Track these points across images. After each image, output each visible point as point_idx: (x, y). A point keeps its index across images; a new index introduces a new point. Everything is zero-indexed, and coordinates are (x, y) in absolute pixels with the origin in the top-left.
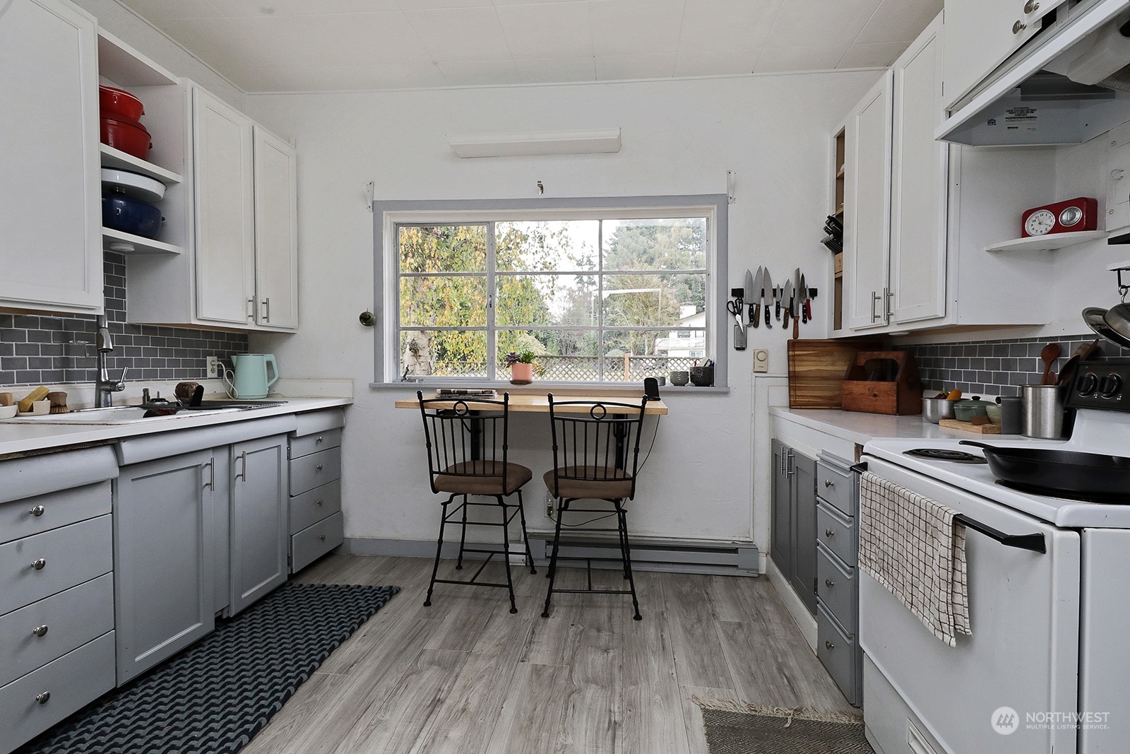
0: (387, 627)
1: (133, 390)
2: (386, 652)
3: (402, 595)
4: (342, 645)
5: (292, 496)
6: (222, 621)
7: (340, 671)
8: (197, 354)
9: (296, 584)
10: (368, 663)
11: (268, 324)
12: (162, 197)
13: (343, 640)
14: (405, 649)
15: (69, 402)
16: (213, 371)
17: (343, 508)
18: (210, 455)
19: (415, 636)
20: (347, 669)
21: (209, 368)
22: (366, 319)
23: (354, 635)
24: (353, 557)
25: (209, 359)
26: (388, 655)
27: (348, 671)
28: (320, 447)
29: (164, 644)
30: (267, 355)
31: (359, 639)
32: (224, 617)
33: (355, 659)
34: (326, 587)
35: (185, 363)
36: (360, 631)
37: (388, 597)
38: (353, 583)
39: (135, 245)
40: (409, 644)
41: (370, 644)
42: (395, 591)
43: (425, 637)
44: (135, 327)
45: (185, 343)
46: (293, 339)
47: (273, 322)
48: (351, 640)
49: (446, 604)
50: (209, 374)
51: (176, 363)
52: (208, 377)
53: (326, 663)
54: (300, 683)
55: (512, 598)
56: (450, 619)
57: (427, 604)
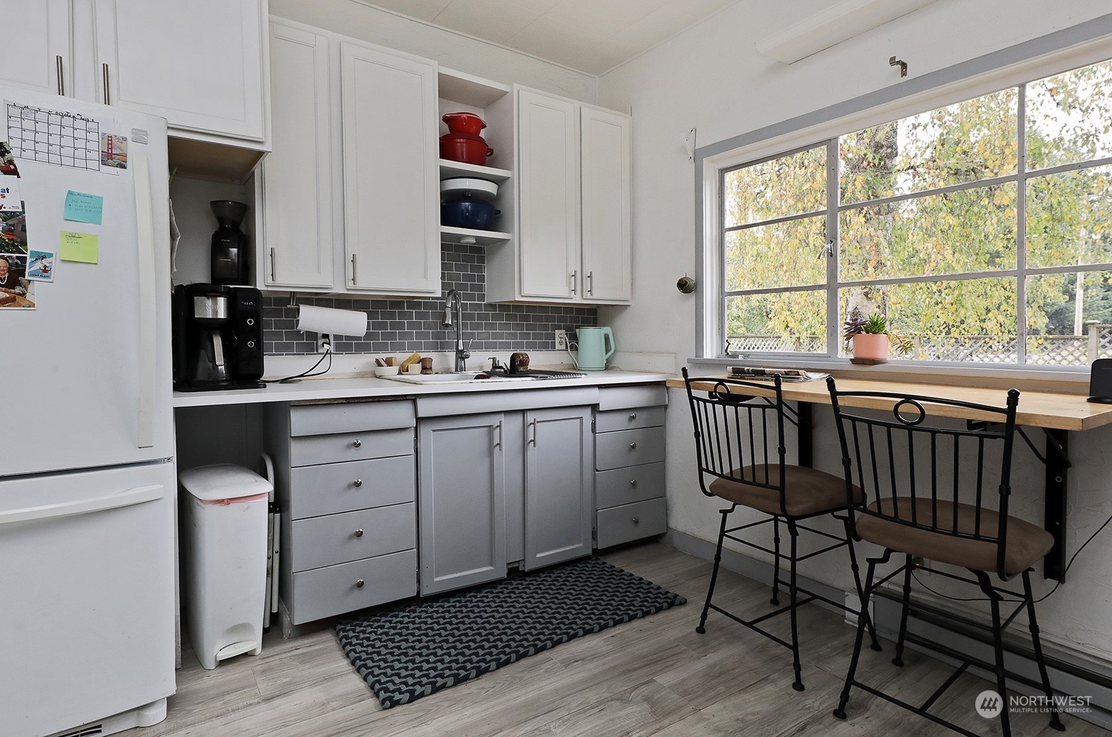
0: (641, 637)
1: (479, 359)
2: (616, 663)
3: (683, 609)
4: (587, 636)
5: (597, 470)
6: (515, 572)
7: (562, 662)
8: (546, 327)
9: (602, 560)
10: (591, 666)
11: (592, 297)
12: (496, 194)
13: (587, 632)
14: (635, 669)
15: (435, 365)
16: (561, 343)
17: (668, 495)
18: (502, 417)
19: (659, 660)
20: (567, 663)
21: (557, 340)
22: (683, 286)
23: (605, 632)
24: (675, 551)
25: (557, 332)
26: (615, 667)
27: (569, 664)
28: (634, 424)
29: (459, 575)
30: (605, 328)
31: (606, 637)
32: (521, 569)
33: (584, 656)
34: (623, 573)
35: (536, 336)
36: (612, 630)
37: (665, 605)
38: (647, 578)
39: (477, 238)
40: (645, 666)
41: (610, 647)
42: (677, 602)
43: (666, 667)
44: (492, 306)
45: (536, 319)
46: (628, 311)
47: (596, 294)
48: (599, 635)
49: (722, 639)
50: (558, 346)
51: (527, 336)
52: (557, 348)
53: (559, 648)
54: (525, 655)
55: (797, 667)
56: (713, 658)
57: (701, 630)
